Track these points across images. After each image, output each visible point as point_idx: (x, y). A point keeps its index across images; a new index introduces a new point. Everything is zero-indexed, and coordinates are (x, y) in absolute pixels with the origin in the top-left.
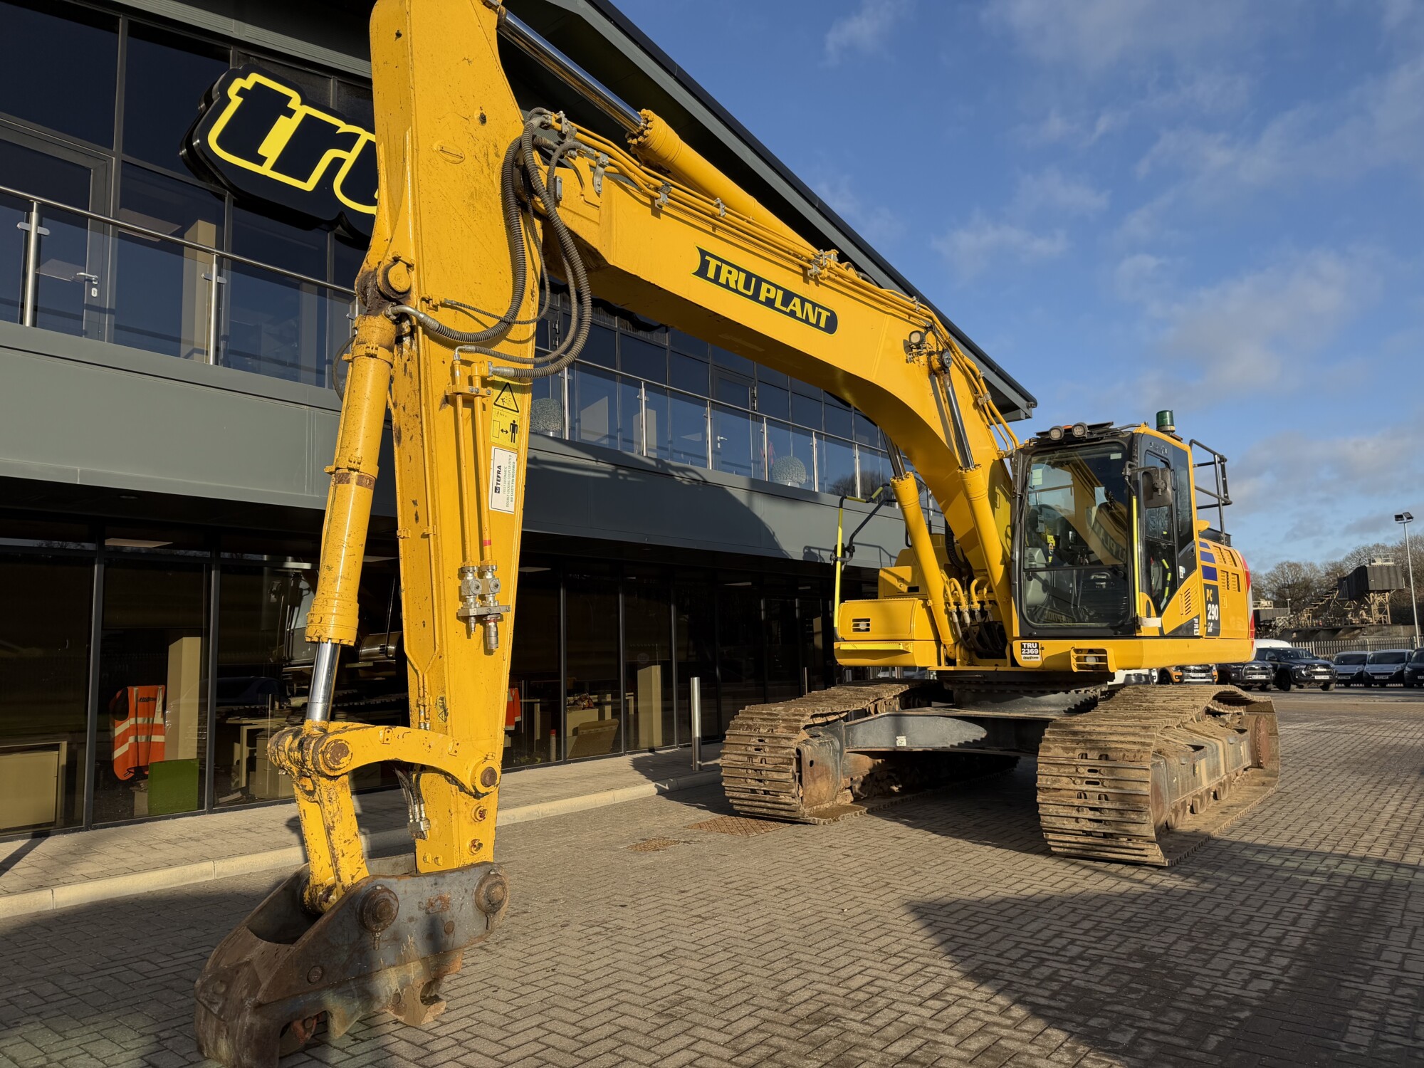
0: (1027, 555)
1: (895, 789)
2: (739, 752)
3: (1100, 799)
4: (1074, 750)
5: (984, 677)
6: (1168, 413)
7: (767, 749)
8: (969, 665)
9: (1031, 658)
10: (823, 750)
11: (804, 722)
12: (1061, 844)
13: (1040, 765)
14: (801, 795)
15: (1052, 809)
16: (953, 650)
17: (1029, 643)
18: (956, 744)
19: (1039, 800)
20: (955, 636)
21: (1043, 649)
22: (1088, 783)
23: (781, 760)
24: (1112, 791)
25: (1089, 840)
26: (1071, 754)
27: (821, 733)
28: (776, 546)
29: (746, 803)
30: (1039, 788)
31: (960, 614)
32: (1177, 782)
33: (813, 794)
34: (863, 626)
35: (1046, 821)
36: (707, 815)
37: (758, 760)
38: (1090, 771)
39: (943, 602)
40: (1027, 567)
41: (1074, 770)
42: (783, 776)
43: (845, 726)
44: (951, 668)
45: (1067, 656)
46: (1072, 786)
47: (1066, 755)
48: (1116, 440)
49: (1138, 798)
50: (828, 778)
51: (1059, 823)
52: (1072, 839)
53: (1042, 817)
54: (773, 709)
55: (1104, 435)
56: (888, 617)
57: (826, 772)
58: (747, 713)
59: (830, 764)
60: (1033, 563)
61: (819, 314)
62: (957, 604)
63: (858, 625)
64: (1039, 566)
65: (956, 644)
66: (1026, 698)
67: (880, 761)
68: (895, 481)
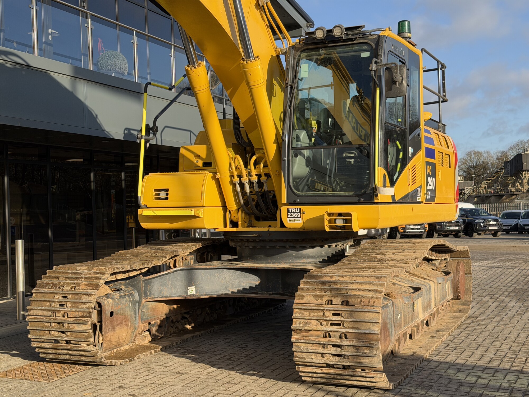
0: (295, 136)
1: (189, 327)
2: (44, 308)
3: (341, 337)
4: (322, 297)
5: (259, 236)
6: (406, 22)
7: (69, 305)
8: (248, 226)
10: (123, 301)
11: (103, 279)
12: (310, 375)
13: (295, 310)
14: (101, 342)
15: (303, 347)
16: (236, 215)
17: (294, 209)
18: (236, 291)
19: (293, 340)
20: (238, 203)
21: (304, 213)
22: (332, 324)
23: (81, 314)
24: (351, 331)
25: (332, 371)
26: (319, 301)
27: (123, 287)
28: (99, 127)
29: (50, 351)
30: (294, 330)
31: (242, 185)
32: (401, 318)
33: (112, 340)
34: (163, 195)
35: (299, 357)
36: (18, 362)
37: (60, 314)
38: (334, 314)
39: (229, 174)
40: (294, 146)
41: (321, 314)
42: (83, 328)
43: (144, 281)
44: (234, 229)
45: (321, 219)
46: (319, 327)
47: (316, 302)
48: (366, 41)
49: (371, 336)
50: (127, 325)
51: (308, 358)
52: (318, 370)
53: (295, 354)
54: (78, 268)
55: (357, 36)
56: (185, 187)
57: (124, 320)
58: (54, 272)
59: (129, 312)
60: (299, 143)
62: (240, 176)
63: (159, 194)
64: (303, 145)
65: (238, 209)
66: (291, 252)
67: (175, 306)
68: (189, 69)
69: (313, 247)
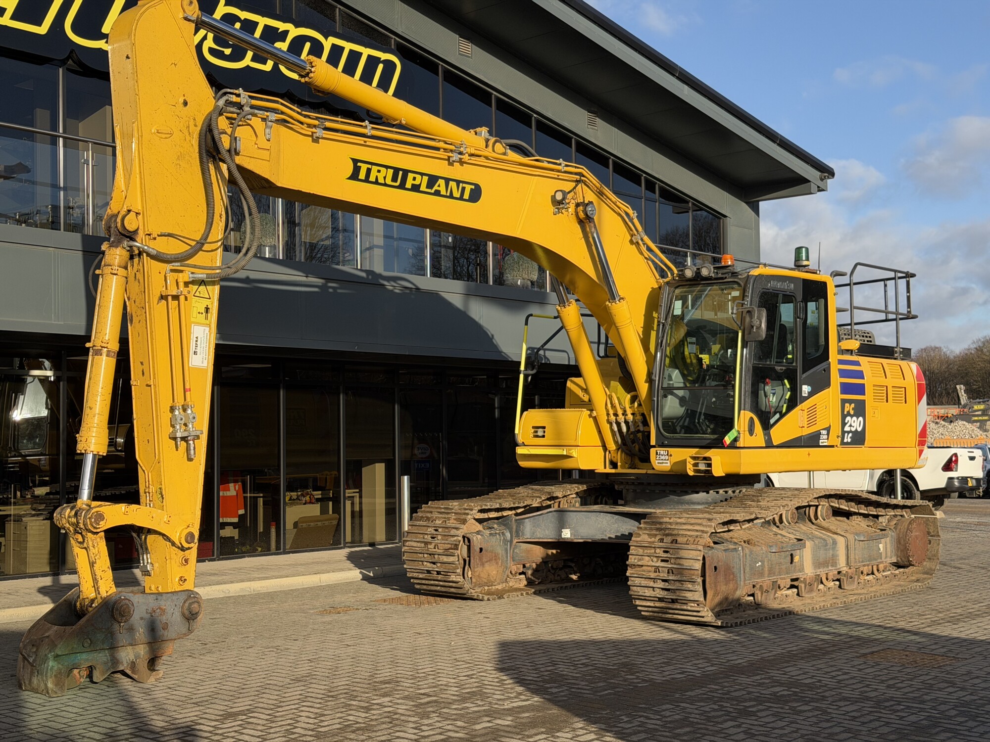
1: (574, 577)
2: (418, 540)
3: (668, 573)
4: (656, 536)
5: (637, 478)
7: (439, 537)
8: (630, 468)
9: (663, 463)
10: (493, 539)
11: (471, 515)
12: (646, 609)
13: (631, 549)
14: (470, 576)
15: (637, 581)
16: (615, 455)
17: (662, 451)
18: (613, 536)
19: (628, 574)
20: (616, 442)
21: (671, 455)
22: (662, 561)
23: (449, 546)
24: (675, 566)
25: (662, 604)
26: (653, 539)
27: (495, 526)
29: (424, 582)
30: (629, 565)
31: (618, 424)
33: (482, 576)
35: (634, 591)
38: (663, 552)
39: (605, 413)
40: (665, 385)
41: (653, 551)
42: (451, 559)
43: (516, 520)
44: (613, 471)
45: (684, 462)
46: (651, 563)
47: (650, 540)
48: (736, 280)
49: (692, 572)
50: (497, 563)
52: (652, 604)
53: (631, 588)
54: (451, 504)
55: (726, 275)
57: (495, 558)
58: (429, 507)
59: (500, 551)
60: (671, 382)
61: (464, 189)
62: (616, 415)
63: (536, 432)
64: (676, 385)
65: (618, 449)
66: (672, 497)
67: (554, 551)
68: (559, 308)
69: (697, 493)
